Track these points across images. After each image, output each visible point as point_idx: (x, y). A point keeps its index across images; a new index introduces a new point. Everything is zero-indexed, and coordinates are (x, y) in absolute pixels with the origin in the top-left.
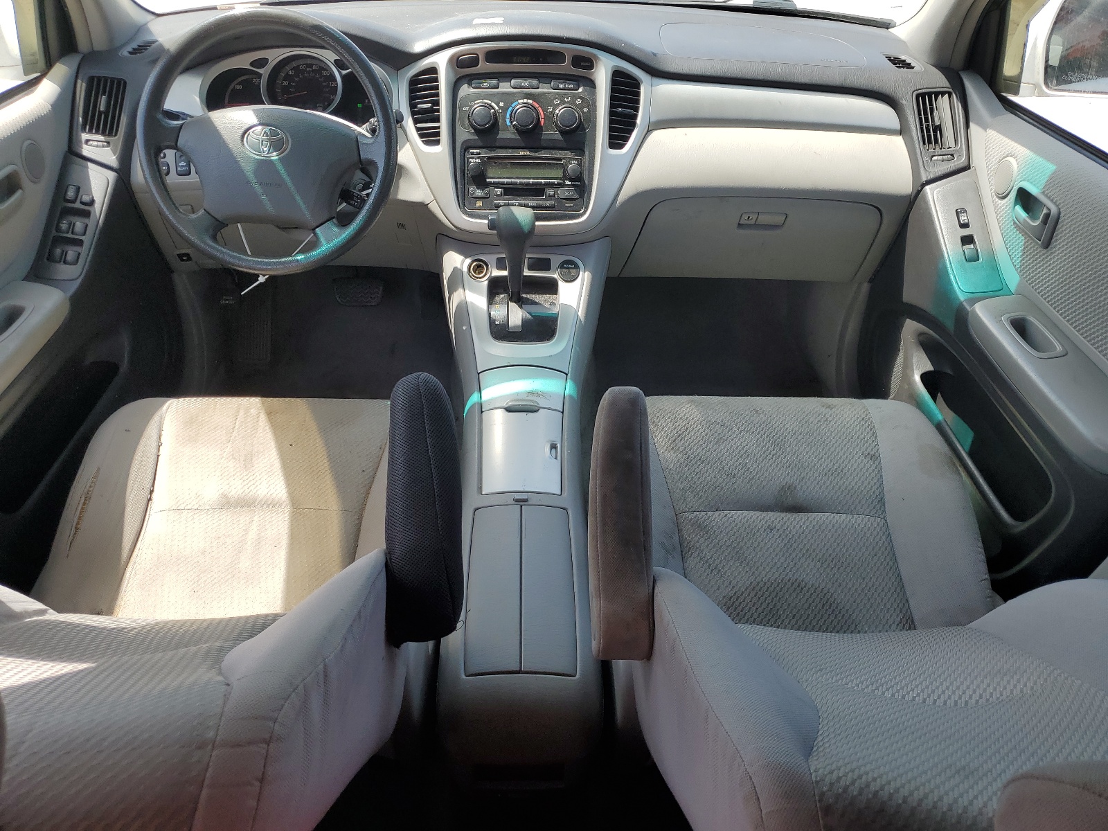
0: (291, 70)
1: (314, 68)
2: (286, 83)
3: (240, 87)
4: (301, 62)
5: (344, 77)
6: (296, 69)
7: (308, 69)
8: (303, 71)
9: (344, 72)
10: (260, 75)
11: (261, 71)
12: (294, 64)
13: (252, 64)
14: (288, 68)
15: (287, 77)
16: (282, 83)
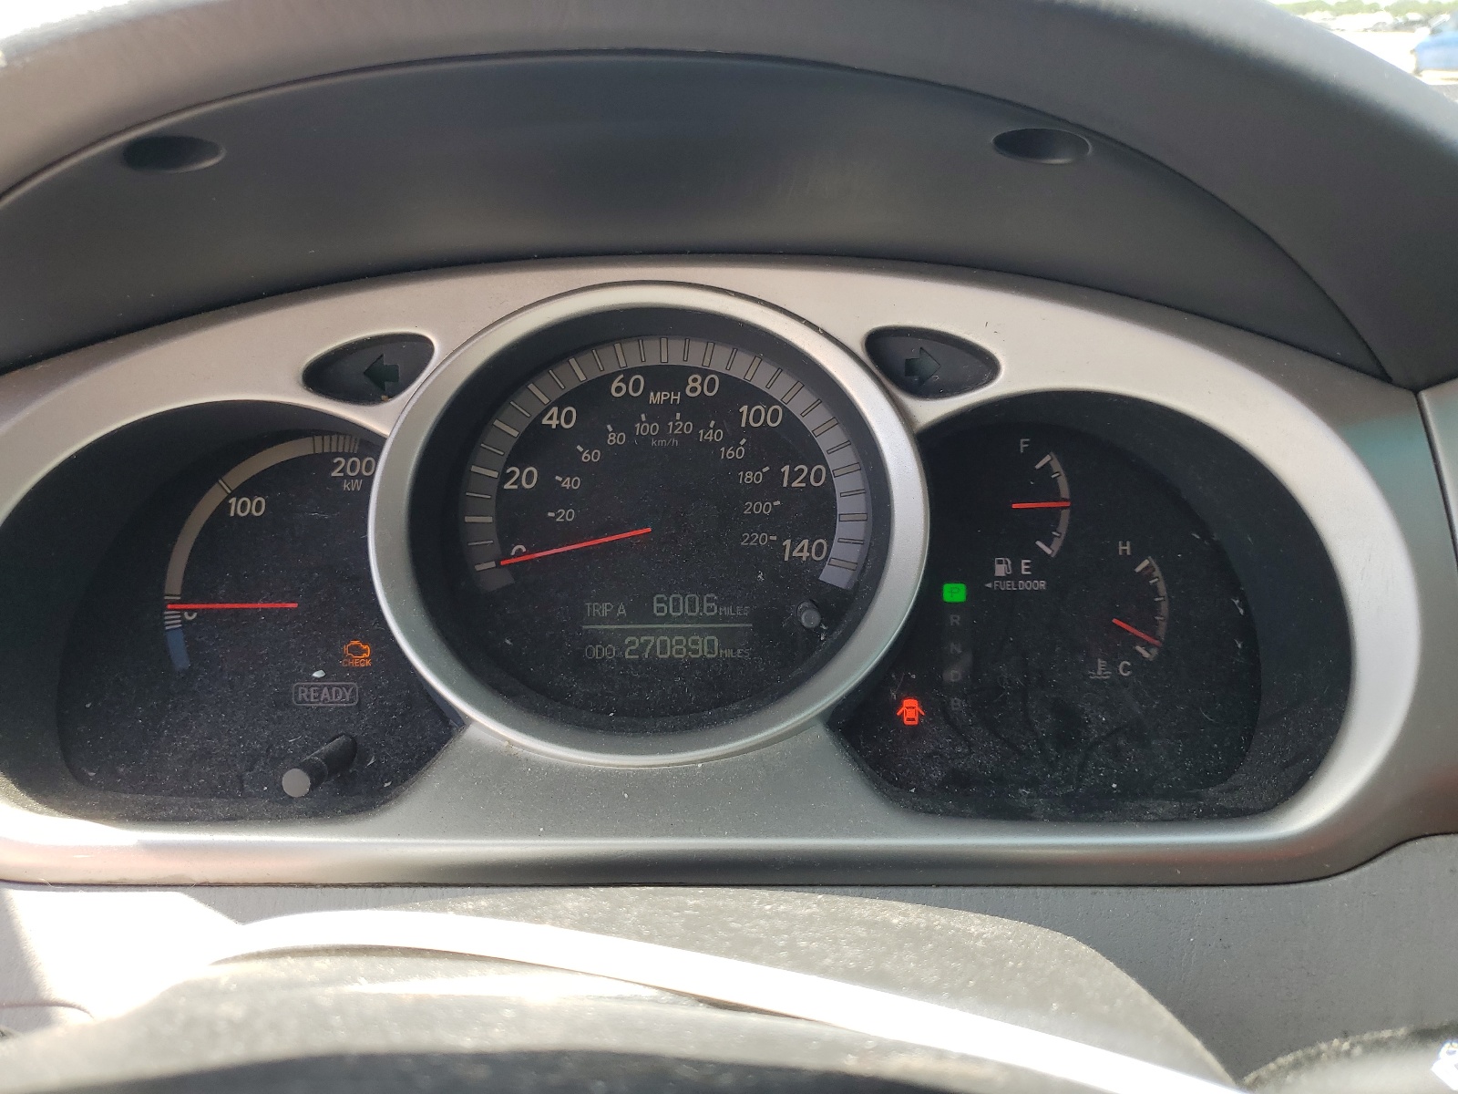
0: (560, 403)
1: (694, 386)
2: (526, 478)
3: (253, 507)
4: (627, 355)
5: (929, 443)
6: (590, 396)
7: (656, 398)
8: (626, 412)
9: (930, 411)
10: (370, 444)
11: (374, 418)
12: (579, 371)
13: (319, 376)
14: (539, 391)
15: (534, 445)
16: (506, 477)
